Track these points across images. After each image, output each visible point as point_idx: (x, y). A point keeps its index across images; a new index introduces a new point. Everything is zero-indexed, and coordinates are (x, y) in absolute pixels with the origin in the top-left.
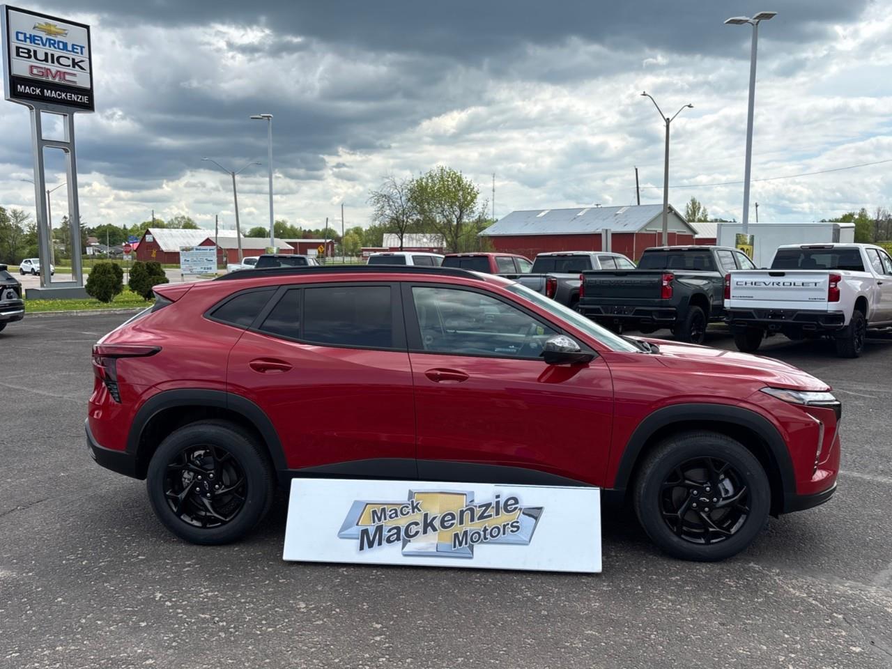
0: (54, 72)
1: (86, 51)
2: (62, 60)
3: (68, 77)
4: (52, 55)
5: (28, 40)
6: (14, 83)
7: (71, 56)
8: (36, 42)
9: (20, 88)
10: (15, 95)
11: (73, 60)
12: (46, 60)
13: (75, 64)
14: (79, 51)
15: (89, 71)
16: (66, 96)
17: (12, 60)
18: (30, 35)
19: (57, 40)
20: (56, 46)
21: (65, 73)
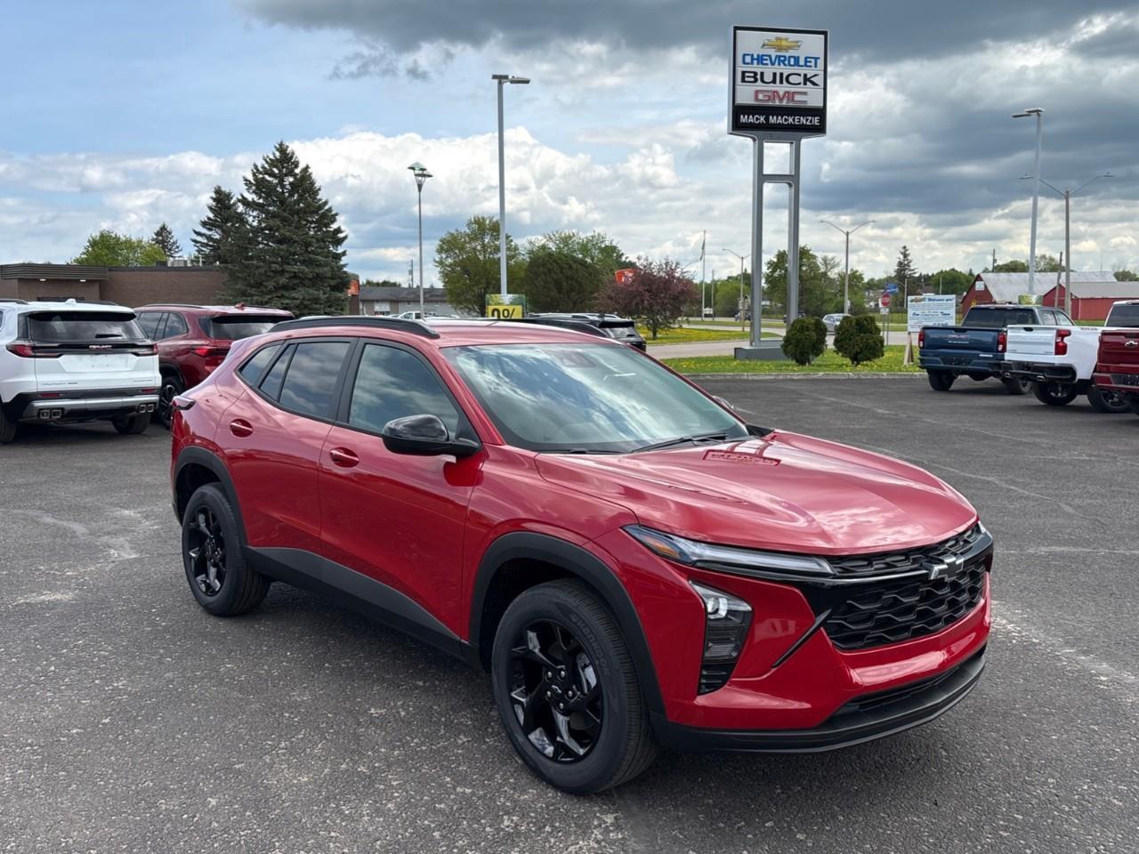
0: (781, 94)
1: (821, 63)
2: (792, 79)
3: (797, 98)
4: (781, 74)
5: (755, 62)
6: (737, 114)
7: (802, 71)
8: (765, 62)
9: (743, 119)
10: (738, 127)
11: (805, 75)
12: (774, 81)
13: (806, 79)
14: (813, 64)
15: (822, 86)
16: (794, 120)
17: (738, 88)
18: (758, 56)
19: (787, 55)
20: (786, 62)
21: (794, 93)
